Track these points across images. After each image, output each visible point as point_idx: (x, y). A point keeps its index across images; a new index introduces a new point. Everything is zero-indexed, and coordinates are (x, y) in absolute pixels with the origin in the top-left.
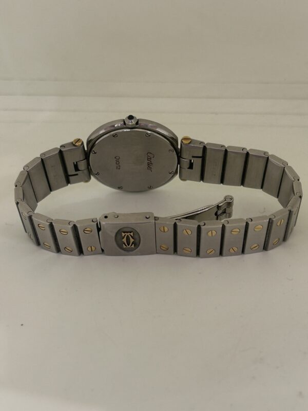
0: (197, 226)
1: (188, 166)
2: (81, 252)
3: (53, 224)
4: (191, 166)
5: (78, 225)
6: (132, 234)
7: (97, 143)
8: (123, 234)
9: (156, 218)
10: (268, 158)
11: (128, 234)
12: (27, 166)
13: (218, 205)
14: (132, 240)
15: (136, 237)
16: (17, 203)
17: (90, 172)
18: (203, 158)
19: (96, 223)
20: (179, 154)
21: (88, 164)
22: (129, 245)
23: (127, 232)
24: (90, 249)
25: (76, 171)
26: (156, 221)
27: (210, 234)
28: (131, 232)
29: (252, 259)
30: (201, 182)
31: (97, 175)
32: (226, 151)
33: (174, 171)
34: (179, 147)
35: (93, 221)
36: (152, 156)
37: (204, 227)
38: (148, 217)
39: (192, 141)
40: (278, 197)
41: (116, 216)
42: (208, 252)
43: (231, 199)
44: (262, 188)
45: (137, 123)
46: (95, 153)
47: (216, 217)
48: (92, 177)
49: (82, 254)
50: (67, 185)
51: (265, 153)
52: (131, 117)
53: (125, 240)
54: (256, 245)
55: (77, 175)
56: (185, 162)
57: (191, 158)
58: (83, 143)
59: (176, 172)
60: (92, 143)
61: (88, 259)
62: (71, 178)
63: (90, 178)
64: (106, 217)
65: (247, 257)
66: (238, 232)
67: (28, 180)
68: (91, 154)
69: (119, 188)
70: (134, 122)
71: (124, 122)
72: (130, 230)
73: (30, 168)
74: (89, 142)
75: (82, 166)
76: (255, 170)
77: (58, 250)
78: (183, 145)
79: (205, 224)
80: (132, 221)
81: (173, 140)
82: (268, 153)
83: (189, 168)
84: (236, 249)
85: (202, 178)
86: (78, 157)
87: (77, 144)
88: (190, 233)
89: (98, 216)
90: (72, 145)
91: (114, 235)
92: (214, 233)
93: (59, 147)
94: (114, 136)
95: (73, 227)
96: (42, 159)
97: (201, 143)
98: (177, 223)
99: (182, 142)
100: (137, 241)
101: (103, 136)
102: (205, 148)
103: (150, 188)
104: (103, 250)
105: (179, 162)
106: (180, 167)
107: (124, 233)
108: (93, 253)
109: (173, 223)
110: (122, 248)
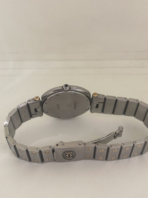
0: (107, 148)
3: (28, 150)
4: (97, 106)
5: (42, 150)
6: (71, 153)
7: (47, 98)
8: (67, 153)
9: (85, 144)
10: (139, 103)
11: (70, 153)
12: (10, 114)
13: (116, 133)
14: (71, 155)
15: (74, 153)
16: (7, 138)
17: (43, 111)
18: (104, 103)
19: (52, 148)
20: (91, 103)
21: (42, 108)
22: (69, 157)
23: (69, 152)
24: (48, 160)
25: (35, 112)
26: (85, 146)
27: (114, 151)
28: (71, 152)
29: (135, 160)
30: (102, 113)
31: (47, 113)
32: (117, 100)
33: (88, 109)
34: (91, 97)
35: (50, 147)
36: (77, 103)
37: (111, 148)
38: (80, 144)
39: (98, 95)
40: (143, 121)
41: (63, 144)
42: (112, 158)
43: (122, 128)
44: (134, 116)
45: (70, 88)
46: (46, 103)
47: (114, 137)
48: (44, 114)
49: (43, 162)
50: (31, 119)
51: (137, 100)
52: (66, 86)
53: (67, 156)
54: (137, 153)
55: (36, 114)
56: (94, 105)
57: (98, 104)
58: (40, 99)
60: (45, 98)
61: (45, 164)
62: (33, 116)
63: (42, 115)
64: (57, 145)
65: (132, 159)
67: (11, 121)
68: (44, 104)
70: (68, 88)
71: (63, 88)
73: (11, 115)
74: (42, 98)
75: (39, 110)
77: (30, 160)
78: (93, 98)
79: (111, 147)
80: (72, 146)
81: (87, 94)
82: (139, 100)
83: (96, 108)
84: (126, 156)
85: (103, 112)
86: (37, 105)
87: (36, 100)
88: (103, 151)
89: (53, 145)
90: (34, 100)
91: (62, 154)
92: (116, 150)
93: (27, 102)
94: (57, 95)
95: (39, 151)
96: (18, 109)
97: (103, 96)
98: (96, 146)
99: (93, 94)
100: (74, 155)
101: (51, 95)
102: (105, 99)
103: (75, 116)
104: (54, 160)
105: (91, 105)
106: (91, 107)
107: (67, 152)
109: (94, 146)
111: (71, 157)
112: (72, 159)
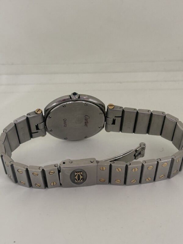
0: (125, 166)
1: (112, 123)
2: (46, 186)
3: (28, 169)
4: (114, 123)
5: (45, 170)
6: (81, 173)
7: (51, 111)
8: (76, 174)
9: (98, 162)
10: (165, 116)
11: (79, 173)
12: (5, 129)
13: (136, 150)
14: (81, 177)
15: (84, 174)
16: (2, 156)
17: (46, 129)
18: (122, 117)
19: (57, 167)
20: (106, 115)
21: (45, 125)
22: (79, 180)
23: (79, 172)
24: (52, 184)
25: (37, 130)
26: (98, 164)
27: (134, 170)
28: (81, 172)
29: (161, 184)
30: (120, 132)
31: (51, 132)
32: (137, 112)
33: (102, 126)
34: (106, 110)
35: (55, 166)
36: (88, 117)
37: (130, 166)
38: (92, 161)
39: (115, 107)
40: (172, 141)
41: (71, 162)
42: (132, 182)
43: (144, 145)
44: (161, 135)
45: (79, 97)
46: (50, 118)
47: (134, 157)
48: (47, 132)
49: (47, 188)
50: (31, 139)
51: (163, 113)
52: (75, 94)
53: (76, 177)
54: (163, 175)
55: (37, 132)
56: (110, 120)
57: (114, 118)
58: (42, 112)
59: (103, 127)
60: (48, 111)
61: (50, 191)
62: (33, 134)
63: (46, 134)
64: (64, 163)
65: (157, 183)
66: (152, 168)
67: (7, 138)
68: (47, 118)
69: (65, 139)
70: (77, 97)
71: (70, 97)
72: (80, 171)
73: (7, 131)
74: (46, 111)
75: (41, 126)
76: (156, 124)
77: (31, 185)
78: (109, 110)
79: (130, 164)
80: (82, 165)
81: (101, 106)
82: (165, 113)
83: (112, 124)
84: (150, 179)
85: (121, 130)
86: (39, 120)
87: (38, 113)
88: (120, 170)
89: (59, 162)
90: (35, 113)
91: (69, 174)
92: (136, 169)
93: (26, 115)
94: (63, 107)
95: (42, 171)
96: (15, 124)
97: (121, 107)
98: (112, 164)
99: (108, 107)
100: (85, 177)
101: (55, 107)
102: (123, 111)
103: (86, 137)
104: (61, 184)
105: (106, 121)
106: (106, 123)
107: (76, 172)
108: (54, 186)
109: (109, 165)
110: (74, 182)
111: (81, 180)
112: (82, 183)
